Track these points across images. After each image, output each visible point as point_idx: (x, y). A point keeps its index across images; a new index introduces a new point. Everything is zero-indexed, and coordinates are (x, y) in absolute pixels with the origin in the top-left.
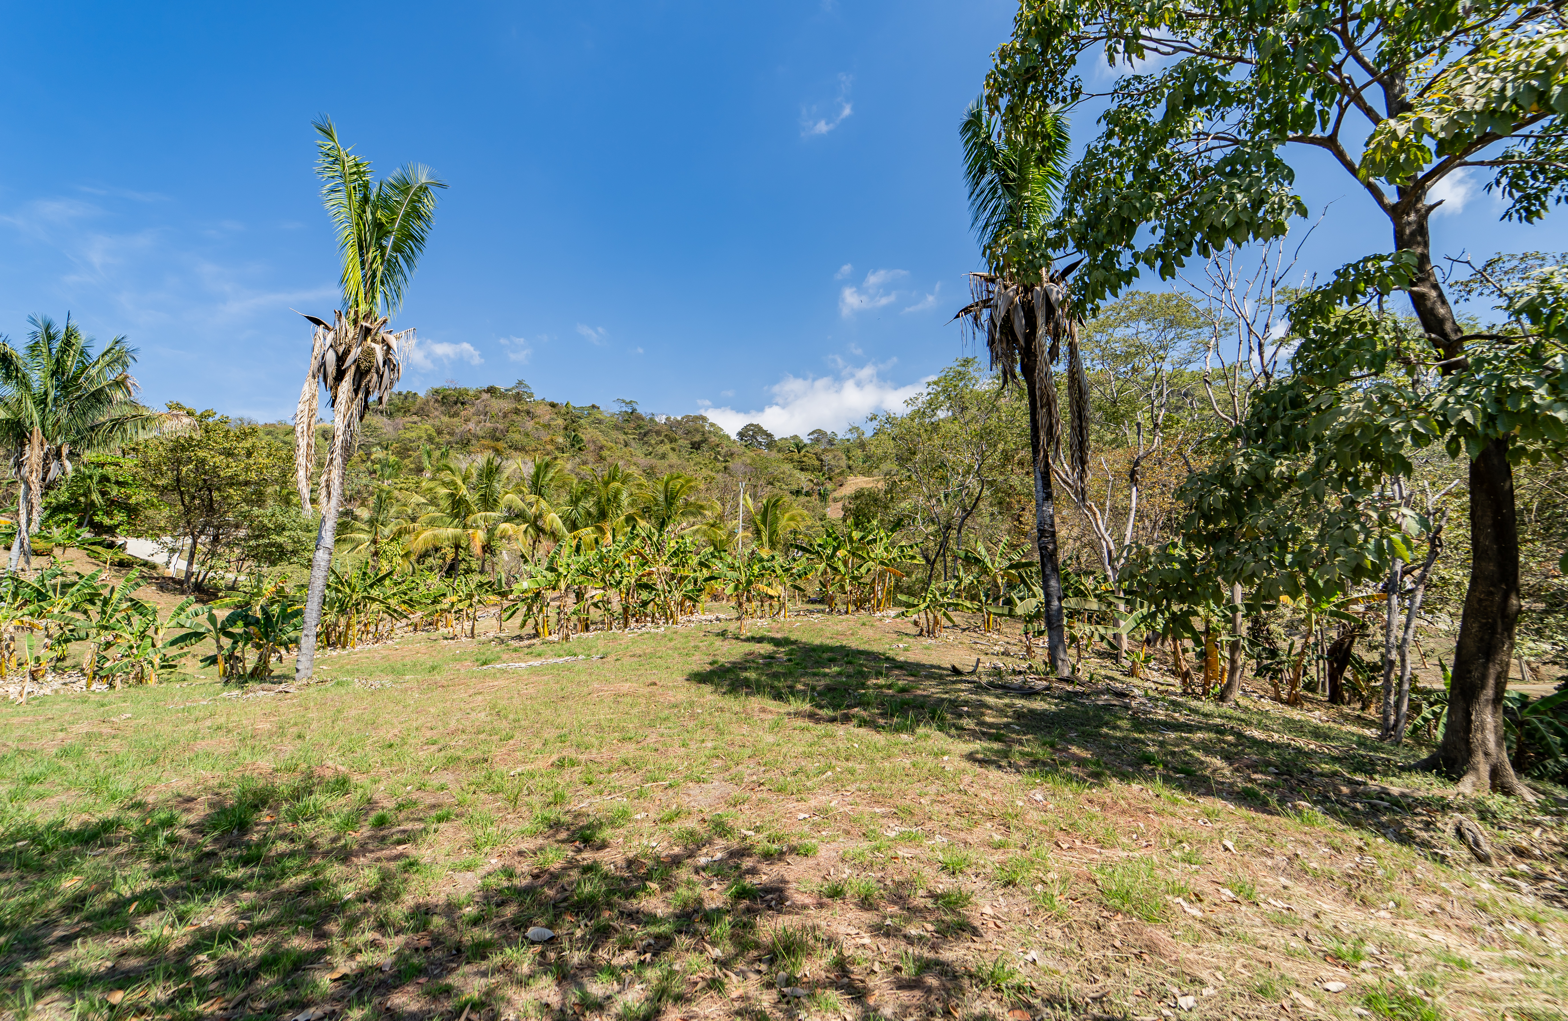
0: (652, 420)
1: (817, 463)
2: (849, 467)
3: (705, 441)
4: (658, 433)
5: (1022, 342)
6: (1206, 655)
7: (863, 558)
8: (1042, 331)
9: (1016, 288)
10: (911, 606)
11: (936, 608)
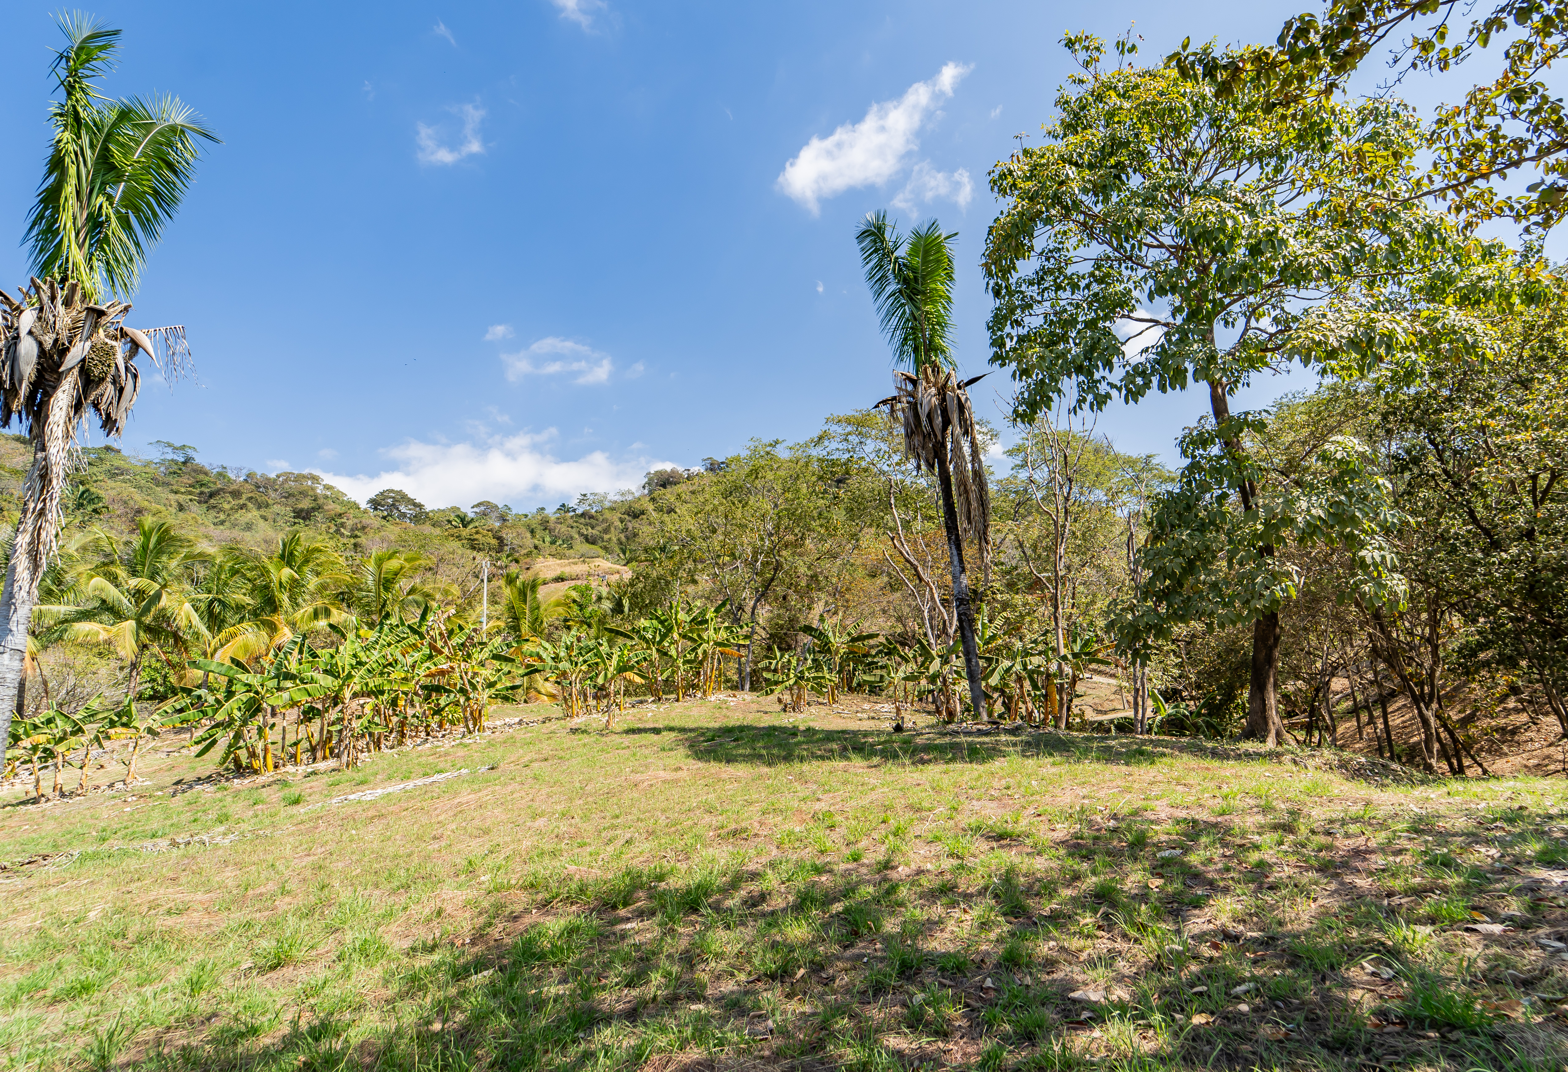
0: (221, 475)
1: (494, 542)
2: (536, 547)
3: (318, 508)
4: (236, 494)
5: (940, 438)
6: (1046, 696)
7: (694, 640)
8: (958, 430)
9: (933, 390)
10: (777, 683)
11: (803, 683)
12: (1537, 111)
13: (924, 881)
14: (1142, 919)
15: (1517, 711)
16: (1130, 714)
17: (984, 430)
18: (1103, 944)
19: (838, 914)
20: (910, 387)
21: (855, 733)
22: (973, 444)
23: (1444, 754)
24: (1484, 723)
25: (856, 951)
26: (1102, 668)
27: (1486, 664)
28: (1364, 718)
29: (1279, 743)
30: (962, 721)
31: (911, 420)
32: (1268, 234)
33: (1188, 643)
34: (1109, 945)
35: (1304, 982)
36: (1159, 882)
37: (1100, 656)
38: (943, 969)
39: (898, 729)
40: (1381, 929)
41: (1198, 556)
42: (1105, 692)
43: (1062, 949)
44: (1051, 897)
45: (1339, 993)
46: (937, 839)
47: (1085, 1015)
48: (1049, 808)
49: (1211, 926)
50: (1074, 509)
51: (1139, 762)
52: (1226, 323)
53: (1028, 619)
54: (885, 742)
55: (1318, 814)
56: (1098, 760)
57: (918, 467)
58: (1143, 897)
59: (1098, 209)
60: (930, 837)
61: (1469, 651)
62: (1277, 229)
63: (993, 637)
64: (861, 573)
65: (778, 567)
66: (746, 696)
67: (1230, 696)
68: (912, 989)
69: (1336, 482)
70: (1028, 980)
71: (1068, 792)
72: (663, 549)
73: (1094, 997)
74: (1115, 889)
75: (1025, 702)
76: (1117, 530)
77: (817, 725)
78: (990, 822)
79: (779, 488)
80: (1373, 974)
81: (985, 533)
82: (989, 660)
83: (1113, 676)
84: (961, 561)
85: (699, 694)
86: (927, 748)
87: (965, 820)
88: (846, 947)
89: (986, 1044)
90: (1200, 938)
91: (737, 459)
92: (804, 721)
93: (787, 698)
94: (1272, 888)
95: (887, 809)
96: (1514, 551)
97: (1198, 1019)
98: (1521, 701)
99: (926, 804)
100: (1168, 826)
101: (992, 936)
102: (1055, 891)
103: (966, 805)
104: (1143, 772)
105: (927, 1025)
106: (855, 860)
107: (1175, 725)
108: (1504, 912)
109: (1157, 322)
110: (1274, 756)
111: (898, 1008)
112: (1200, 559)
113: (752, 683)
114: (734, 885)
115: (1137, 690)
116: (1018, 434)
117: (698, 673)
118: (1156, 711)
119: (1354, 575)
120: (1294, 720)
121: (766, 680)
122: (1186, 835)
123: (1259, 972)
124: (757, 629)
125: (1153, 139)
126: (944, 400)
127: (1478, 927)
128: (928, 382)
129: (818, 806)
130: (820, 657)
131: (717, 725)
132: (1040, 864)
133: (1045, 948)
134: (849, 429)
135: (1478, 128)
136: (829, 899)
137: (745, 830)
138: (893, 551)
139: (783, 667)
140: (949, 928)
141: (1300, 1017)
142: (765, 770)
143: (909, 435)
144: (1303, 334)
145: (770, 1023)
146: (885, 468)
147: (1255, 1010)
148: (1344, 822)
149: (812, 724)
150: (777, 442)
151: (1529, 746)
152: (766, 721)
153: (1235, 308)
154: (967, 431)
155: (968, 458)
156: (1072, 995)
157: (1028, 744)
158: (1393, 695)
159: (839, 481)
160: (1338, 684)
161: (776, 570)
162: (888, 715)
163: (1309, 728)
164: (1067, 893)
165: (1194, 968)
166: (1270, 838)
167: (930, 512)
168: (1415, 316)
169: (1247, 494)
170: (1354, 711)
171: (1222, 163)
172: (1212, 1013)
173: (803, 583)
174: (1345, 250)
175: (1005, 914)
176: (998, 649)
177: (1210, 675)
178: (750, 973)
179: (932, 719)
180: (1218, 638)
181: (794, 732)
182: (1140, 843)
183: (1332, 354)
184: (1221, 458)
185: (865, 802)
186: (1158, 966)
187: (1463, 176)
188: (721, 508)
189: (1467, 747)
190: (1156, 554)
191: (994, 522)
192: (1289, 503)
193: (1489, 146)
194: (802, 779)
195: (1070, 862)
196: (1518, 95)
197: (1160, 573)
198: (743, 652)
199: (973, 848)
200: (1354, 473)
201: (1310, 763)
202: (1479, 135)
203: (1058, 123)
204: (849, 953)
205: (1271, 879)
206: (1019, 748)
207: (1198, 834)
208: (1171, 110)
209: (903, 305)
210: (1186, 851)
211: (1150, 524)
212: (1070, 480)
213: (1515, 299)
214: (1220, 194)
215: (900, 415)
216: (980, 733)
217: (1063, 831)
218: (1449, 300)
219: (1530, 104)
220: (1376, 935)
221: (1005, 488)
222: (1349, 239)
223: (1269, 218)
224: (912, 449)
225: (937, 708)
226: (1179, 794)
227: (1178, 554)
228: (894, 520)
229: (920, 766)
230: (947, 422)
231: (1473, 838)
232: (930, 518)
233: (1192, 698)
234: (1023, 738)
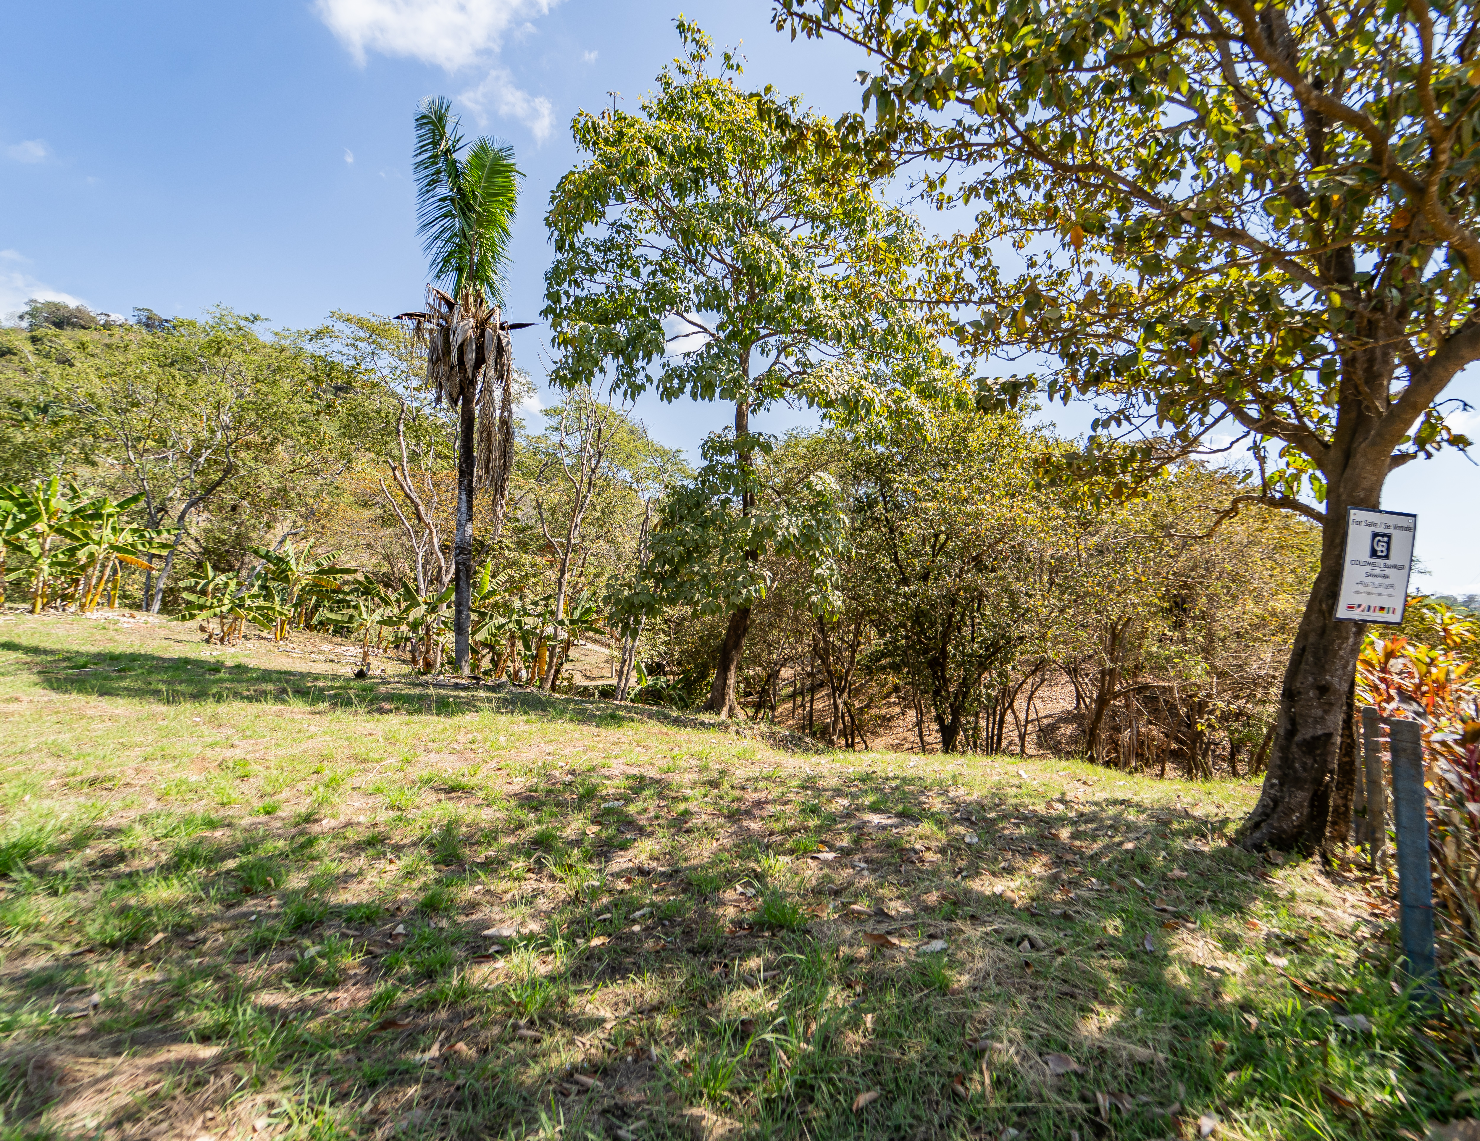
5: (469, 374)
6: (535, 658)
7: (74, 537)
8: (492, 373)
9: (472, 322)
10: (201, 608)
11: (242, 612)
12: (983, 269)
13: (350, 833)
14: (572, 861)
15: (895, 704)
16: (615, 682)
17: (522, 380)
18: (529, 885)
19: (228, 872)
20: (444, 309)
21: (303, 676)
22: (506, 391)
23: (843, 733)
24: (874, 712)
25: (244, 909)
26: (598, 637)
27: (883, 668)
28: (799, 702)
29: (730, 717)
30: (440, 673)
31: (440, 345)
32: (802, 288)
33: (678, 624)
34: (534, 884)
35: (688, 904)
36: (595, 828)
37: (598, 626)
38: (349, 920)
39: (361, 675)
40: (757, 861)
41: (696, 549)
42: (594, 660)
43: (488, 892)
44: (489, 844)
45: (711, 910)
46: (379, 790)
47: (495, 948)
48: (510, 763)
49: (631, 864)
50: (600, 483)
51: (608, 725)
52: (763, 351)
53: (534, 580)
54: (340, 688)
55: (740, 773)
56: (571, 720)
57: (438, 399)
58: (577, 843)
59: (675, 203)
60: (371, 788)
61: (875, 657)
62: (810, 286)
63: (492, 593)
64: (347, 498)
65: (230, 470)
66: (153, 618)
67: (703, 676)
68: (307, 942)
69: (812, 509)
70: (444, 923)
71: (535, 749)
72: (44, 410)
73: (506, 933)
74: (554, 837)
75: (513, 661)
76: (636, 511)
77: (252, 662)
78: (445, 775)
79: (250, 376)
80: (742, 894)
81: (502, 486)
82: (483, 615)
83: (608, 646)
84: (470, 508)
85: (72, 608)
86: (390, 698)
87: (415, 772)
88: (230, 907)
89: (380, 987)
90: (617, 875)
91: (192, 324)
92: (233, 655)
93: (214, 627)
94: (688, 831)
95: (323, 758)
96: (914, 587)
97: (596, 942)
98: (898, 697)
99: (373, 755)
100: (618, 782)
101: (415, 884)
102: (495, 839)
103: (423, 758)
104: (610, 734)
105: (316, 976)
106: (267, 813)
107: (652, 695)
108: (838, 844)
109: (705, 330)
110: (723, 727)
111: (284, 965)
112: (697, 551)
113: (164, 603)
114: (79, 842)
115: (624, 661)
116: (557, 396)
117: (77, 581)
118: (638, 682)
119: (809, 586)
120: (749, 699)
121: (188, 603)
122: (631, 788)
123: (658, 899)
124: (185, 538)
125: (733, 160)
126: (482, 335)
127: (820, 855)
128: (467, 311)
129: (229, 753)
130: (274, 585)
131: (94, 650)
132: (486, 816)
133: (468, 893)
134: (362, 334)
135: (951, 265)
136: (221, 854)
137: (112, 778)
138: (390, 482)
139: (216, 589)
140: (369, 879)
141: (678, 931)
142: (161, 708)
143: (434, 361)
144: (812, 380)
145: (96, 998)
146: (400, 390)
147: (646, 929)
148: (757, 780)
149: (244, 661)
150: (256, 318)
151: (897, 730)
152: (176, 651)
153: (772, 340)
154: (502, 375)
155: (498, 404)
156: (486, 932)
157: (505, 700)
158: (821, 685)
159: (338, 389)
160: (786, 673)
161: (226, 472)
162: (352, 660)
163: (758, 706)
164: (506, 841)
165: (605, 900)
166: (700, 791)
167: (445, 451)
168: (890, 393)
169: (748, 503)
170: (793, 696)
171: (787, 209)
172: (610, 935)
173: (265, 495)
174: (854, 323)
175: (435, 863)
176: (495, 605)
177: (689, 655)
178: (78, 945)
179: (405, 669)
180: (703, 623)
181: (216, 667)
182: (590, 794)
183: (829, 404)
184: (733, 467)
185: (297, 751)
186: (575, 900)
187: (935, 297)
188: (152, 378)
189: (860, 728)
190: (662, 539)
191: (513, 476)
192: (776, 518)
193: (953, 281)
194: (214, 721)
195: (518, 813)
196: (976, 252)
197: (662, 558)
198: (157, 564)
199: (418, 801)
200: (826, 506)
201: (749, 733)
202: (951, 271)
203: (655, 102)
204: (233, 912)
205: (689, 825)
206: (494, 705)
207: (642, 789)
208: (753, 141)
209: (453, 216)
210: (628, 801)
211: (663, 511)
212: (600, 454)
213: (952, 403)
214: (775, 237)
215: (427, 335)
216: (457, 687)
217: (519, 784)
218: (913, 388)
219: (981, 262)
220: (752, 865)
221: (534, 446)
222: (860, 314)
223: (807, 274)
224: (435, 378)
225: (414, 657)
226: (638, 755)
227: (680, 543)
228: (400, 450)
229: (377, 716)
230: (480, 361)
231: (838, 792)
232: (445, 457)
233: (672, 673)
234: (502, 695)
